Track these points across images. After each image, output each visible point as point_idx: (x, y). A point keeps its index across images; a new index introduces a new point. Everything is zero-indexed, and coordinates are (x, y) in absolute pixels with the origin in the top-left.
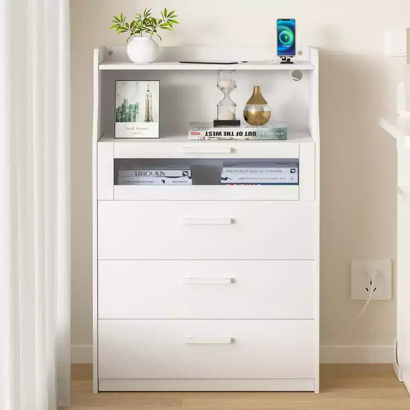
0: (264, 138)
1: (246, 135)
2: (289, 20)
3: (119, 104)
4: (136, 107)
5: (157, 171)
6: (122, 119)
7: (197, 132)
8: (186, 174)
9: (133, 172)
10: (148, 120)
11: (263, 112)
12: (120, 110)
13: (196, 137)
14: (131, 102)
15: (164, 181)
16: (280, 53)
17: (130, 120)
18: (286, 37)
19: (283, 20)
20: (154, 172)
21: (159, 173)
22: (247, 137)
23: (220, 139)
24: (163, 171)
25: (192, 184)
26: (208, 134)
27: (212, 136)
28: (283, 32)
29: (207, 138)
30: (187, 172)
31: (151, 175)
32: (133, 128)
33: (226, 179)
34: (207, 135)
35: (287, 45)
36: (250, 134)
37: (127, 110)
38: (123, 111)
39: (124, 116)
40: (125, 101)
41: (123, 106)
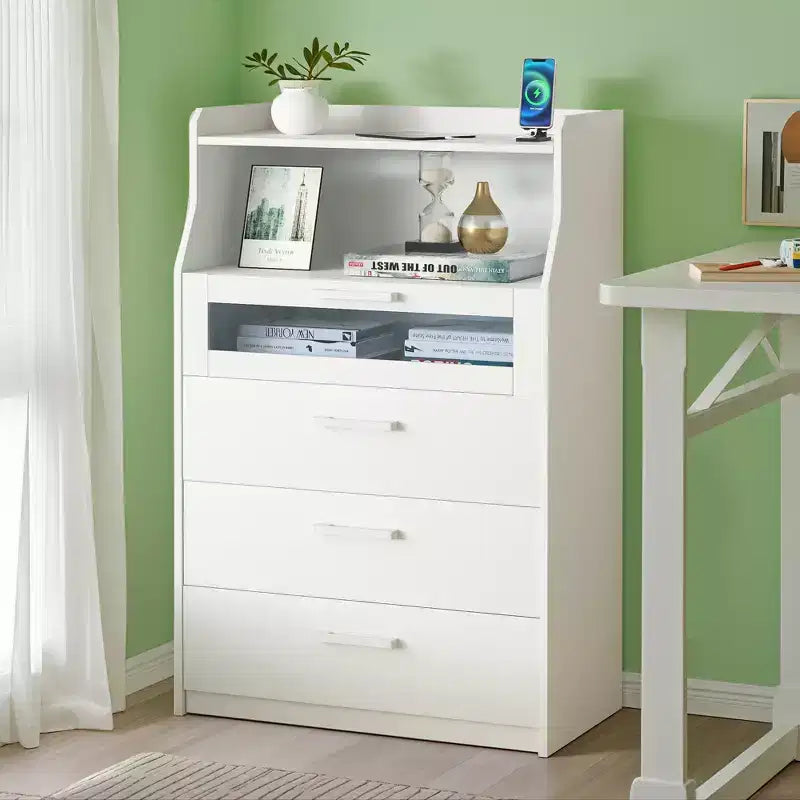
0: (470, 278)
1: (440, 271)
2: (544, 60)
3: (252, 208)
4: (280, 213)
5: (300, 329)
6: (255, 234)
7: (357, 261)
8: (347, 336)
9: (262, 329)
10: (296, 238)
11: (488, 230)
12: (254, 218)
13: (356, 271)
14: (273, 204)
15: (310, 348)
16: (525, 121)
17: (267, 237)
18: (537, 93)
19: (535, 60)
20: (296, 330)
21: (305, 333)
22: (442, 275)
23: (396, 277)
24: (311, 330)
25: (357, 357)
26: (377, 266)
27: (383, 271)
28: (533, 83)
29: (374, 273)
30: (350, 333)
31: (291, 335)
32: (270, 252)
33: (412, 349)
34: (374, 268)
35: (538, 107)
36: (447, 269)
37: (265, 219)
38: (258, 219)
39: (258, 228)
40: (263, 201)
41: (260, 211)
